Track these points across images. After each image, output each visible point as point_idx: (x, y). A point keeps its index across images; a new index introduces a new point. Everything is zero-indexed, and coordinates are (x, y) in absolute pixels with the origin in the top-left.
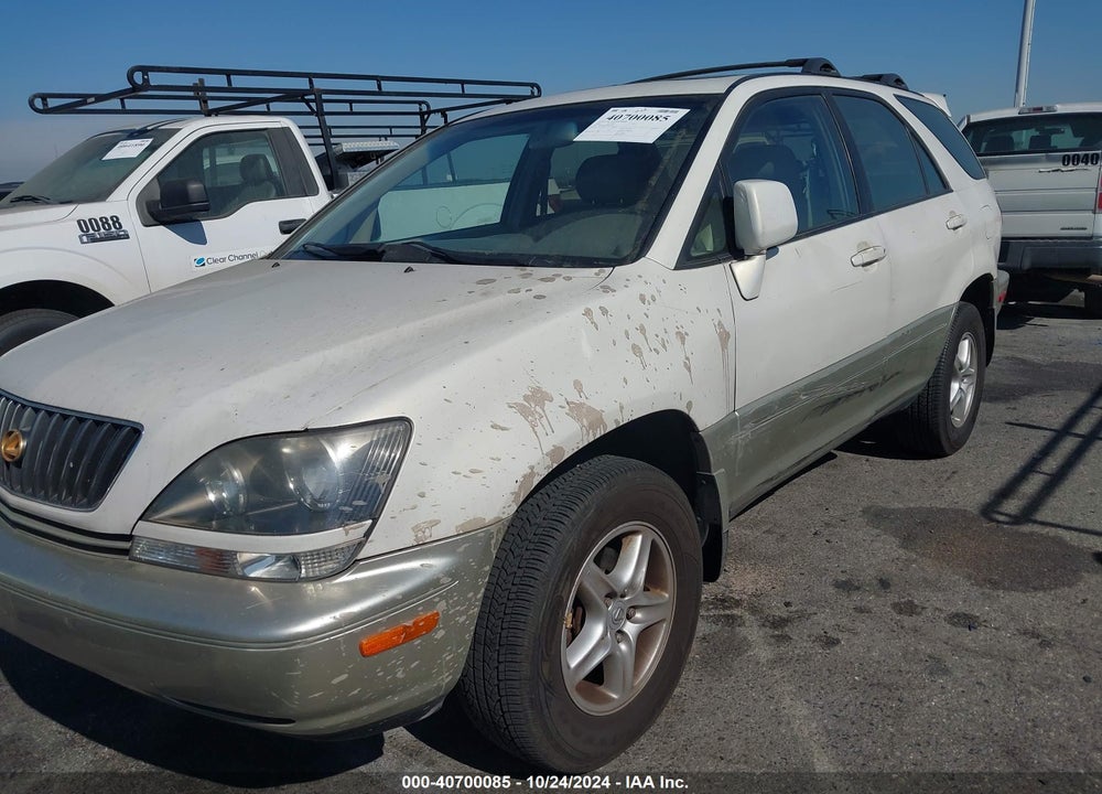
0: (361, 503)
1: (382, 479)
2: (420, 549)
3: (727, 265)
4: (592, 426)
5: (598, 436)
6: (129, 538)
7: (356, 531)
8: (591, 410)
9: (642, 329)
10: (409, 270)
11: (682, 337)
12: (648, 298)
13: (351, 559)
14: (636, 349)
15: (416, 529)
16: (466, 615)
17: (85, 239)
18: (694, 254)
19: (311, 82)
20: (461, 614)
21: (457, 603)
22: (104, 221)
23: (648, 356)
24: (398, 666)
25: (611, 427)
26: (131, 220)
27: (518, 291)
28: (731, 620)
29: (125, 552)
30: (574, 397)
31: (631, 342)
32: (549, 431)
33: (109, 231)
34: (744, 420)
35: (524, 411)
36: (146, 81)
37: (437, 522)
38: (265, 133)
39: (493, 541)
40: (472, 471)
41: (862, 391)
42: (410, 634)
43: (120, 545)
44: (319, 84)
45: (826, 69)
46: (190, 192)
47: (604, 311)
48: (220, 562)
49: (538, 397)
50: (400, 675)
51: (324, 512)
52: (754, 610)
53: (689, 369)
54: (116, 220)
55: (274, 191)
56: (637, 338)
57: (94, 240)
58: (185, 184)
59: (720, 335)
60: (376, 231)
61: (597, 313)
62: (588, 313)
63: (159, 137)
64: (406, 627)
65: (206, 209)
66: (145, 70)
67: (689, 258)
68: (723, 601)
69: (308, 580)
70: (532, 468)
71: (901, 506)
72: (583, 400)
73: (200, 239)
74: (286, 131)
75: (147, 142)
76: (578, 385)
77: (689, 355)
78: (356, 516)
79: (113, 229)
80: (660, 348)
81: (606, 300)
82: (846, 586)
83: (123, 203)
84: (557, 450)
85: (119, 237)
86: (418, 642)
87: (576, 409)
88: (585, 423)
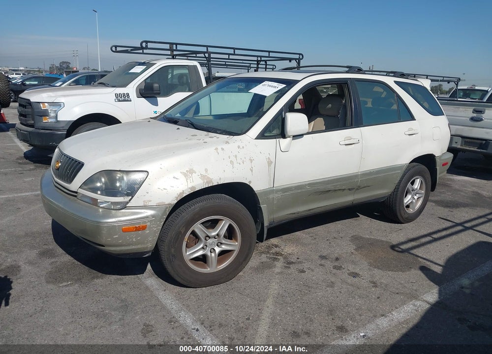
0: (129, 192)
1: (136, 186)
2: (145, 207)
3: (278, 140)
4: (207, 182)
5: (210, 186)
6: (76, 192)
7: (127, 199)
8: (208, 178)
9: (236, 156)
10: (178, 129)
11: (251, 161)
12: (241, 147)
13: (124, 206)
14: (232, 162)
15: (144, 201)
16: (157, 228)
17: (116, 100)
18: (266, 135)
19: (207, 49)
20: (155, 227)
21: (153, 224)
22: (124, 94)
23: (236, 165)
24: (134, 237)
25: (215, 184)
26: (133, 94)
27: (200, 140)
28: (275, 259)
29: (76, 196)
30: (204, 173)
31: (230, 159)
32: (192, 181)
33: (125, 98)
34: (277, 191)
35: (185, 175)
36: (147, 46)
37: (151, 201)
38: (187, 67)
39: (167, 210)
40: (164, 189)
41: (344, 190)
42: (138, 229)
43: (74, 194)
44: (210, 50)
45: (359, 71)
46: (154, 87)
47: (223, 149)
48: (95, 202)
49: (191, 171)
50: (134, 240)
51: (120, 192)
52: (285, 258)
53: (252, 171)
54: (128, 94)
55: (188, 89)
56: (233, 159)
57: (120, 101)
58: (152, 84)
59: (268, 162)
60: (197, 111)
61: (220, 150)
62: (216, 149)
63: (148, 65)
64: (136, 227)
65: (159, 94)
66: (147, 42)
67: (262, 136)
68: (278, 253)
69: (113, 209)
70: (184, 191)
71: (368, 237)
72: (207, 174)
73: (156, 104)
74: (195, 67)
75: (144, 67)
76: (206, 170)
77: (253, 166)
78: (128, 195)
79: (126, 98)
80: (241, 163)
81: (225, 146)
82: (323, 257)
83: (131, 89)
84: (193, 187)
85: (128, 101)
86: (140, 232)
87: (203, 177)
88: (205, 181)
